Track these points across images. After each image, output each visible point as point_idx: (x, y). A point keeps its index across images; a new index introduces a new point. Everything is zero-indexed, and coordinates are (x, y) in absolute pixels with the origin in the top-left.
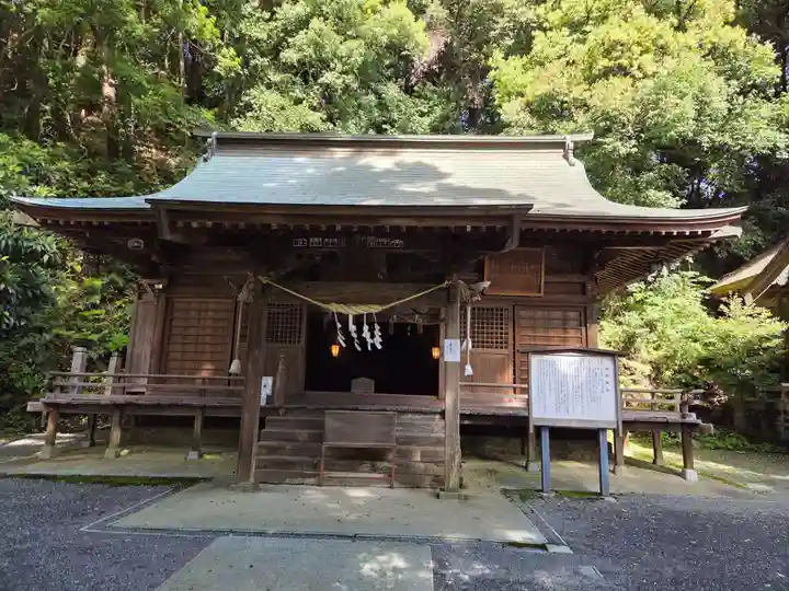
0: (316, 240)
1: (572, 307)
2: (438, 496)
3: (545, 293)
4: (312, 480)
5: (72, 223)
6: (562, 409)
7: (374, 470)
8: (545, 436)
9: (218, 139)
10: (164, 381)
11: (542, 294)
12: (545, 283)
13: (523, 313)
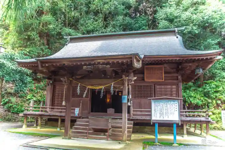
0: (85, 67)
1: (173, 84)
2: (120, 143)
3: (165, 80)
4: (86, 137)
5: (28, 66)
6: (162, 117)
7: (105, 135)
8: (157, 125)
9: (70, 38)
10: (53, 109)
11: (163, 80)
12: (164, 77)
13: (158, 87)
